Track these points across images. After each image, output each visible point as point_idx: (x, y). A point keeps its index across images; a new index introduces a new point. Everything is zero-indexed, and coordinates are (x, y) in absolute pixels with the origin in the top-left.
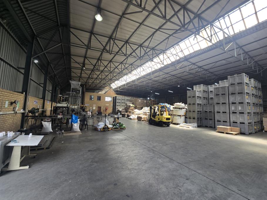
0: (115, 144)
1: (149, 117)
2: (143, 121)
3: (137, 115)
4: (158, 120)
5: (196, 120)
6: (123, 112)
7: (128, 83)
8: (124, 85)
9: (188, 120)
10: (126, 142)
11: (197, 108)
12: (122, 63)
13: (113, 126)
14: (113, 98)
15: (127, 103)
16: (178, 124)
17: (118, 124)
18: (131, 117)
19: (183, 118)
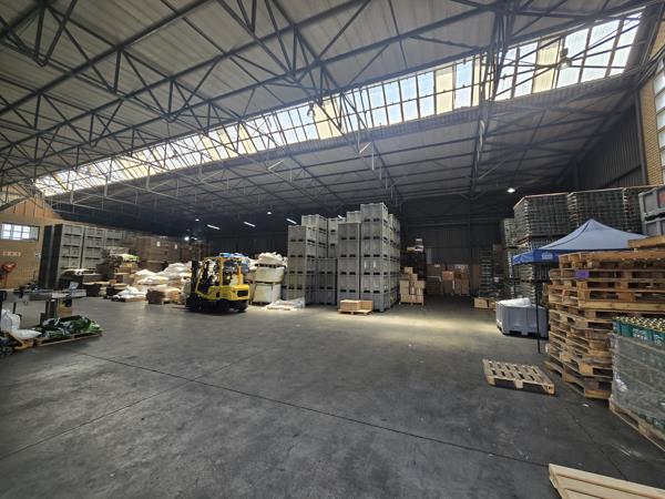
0: (51, 400)
1: (189, 291)
2: (166, 303)
3: (147, 288)
4: (214, 298)
5: (303, 292)
6: (92, 279)
7: (117, 184)
8: (100, 189)
9: (287, 292)
10: (107, 380)
11: (306, 266)
12: (93, 112)
13: (43, 332)
14: (42, 231)
15: (109, 248)
16: (264, 304)
17: (66, 323)
18: (125, 294)
19: (277, 288)
